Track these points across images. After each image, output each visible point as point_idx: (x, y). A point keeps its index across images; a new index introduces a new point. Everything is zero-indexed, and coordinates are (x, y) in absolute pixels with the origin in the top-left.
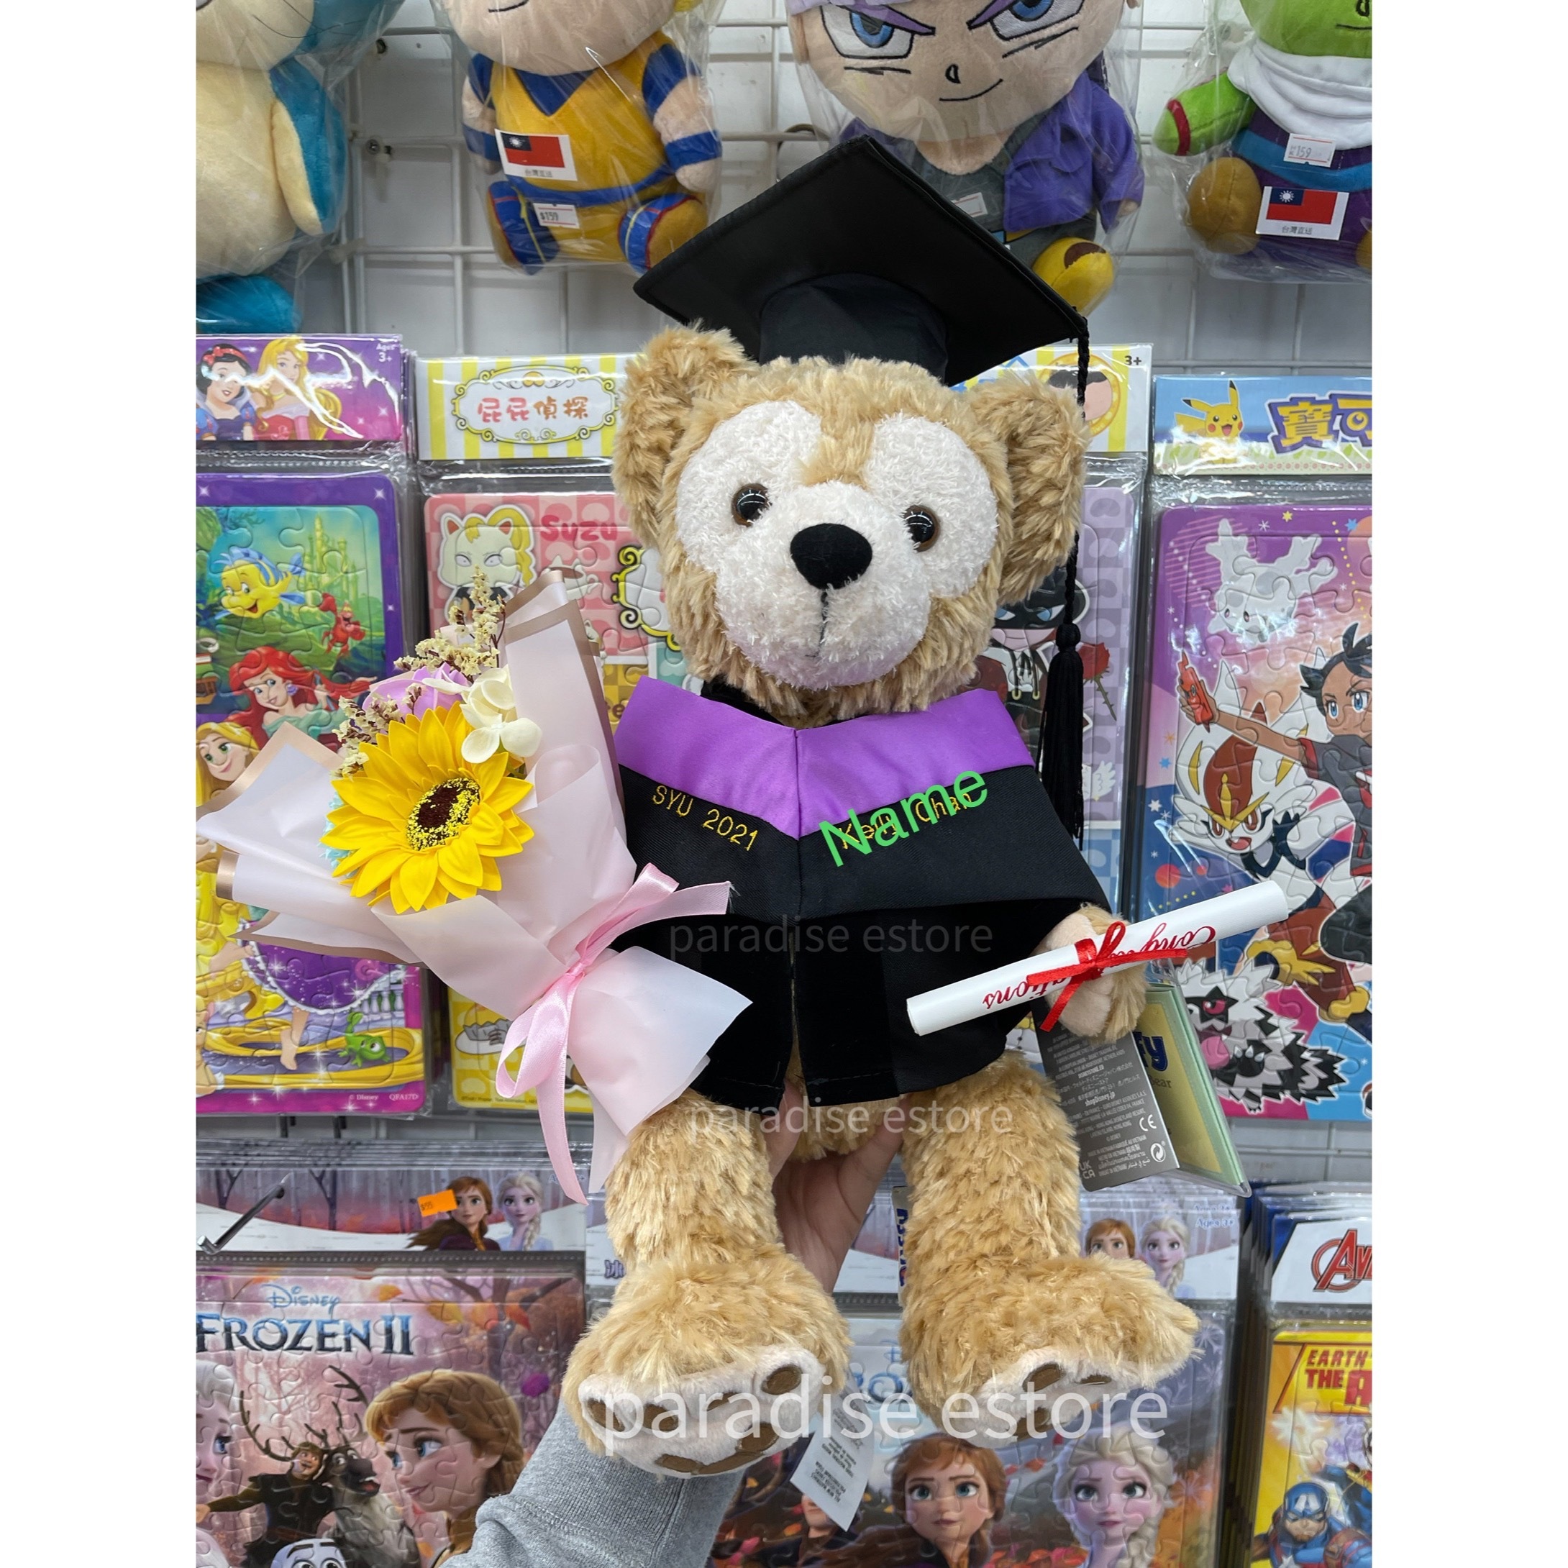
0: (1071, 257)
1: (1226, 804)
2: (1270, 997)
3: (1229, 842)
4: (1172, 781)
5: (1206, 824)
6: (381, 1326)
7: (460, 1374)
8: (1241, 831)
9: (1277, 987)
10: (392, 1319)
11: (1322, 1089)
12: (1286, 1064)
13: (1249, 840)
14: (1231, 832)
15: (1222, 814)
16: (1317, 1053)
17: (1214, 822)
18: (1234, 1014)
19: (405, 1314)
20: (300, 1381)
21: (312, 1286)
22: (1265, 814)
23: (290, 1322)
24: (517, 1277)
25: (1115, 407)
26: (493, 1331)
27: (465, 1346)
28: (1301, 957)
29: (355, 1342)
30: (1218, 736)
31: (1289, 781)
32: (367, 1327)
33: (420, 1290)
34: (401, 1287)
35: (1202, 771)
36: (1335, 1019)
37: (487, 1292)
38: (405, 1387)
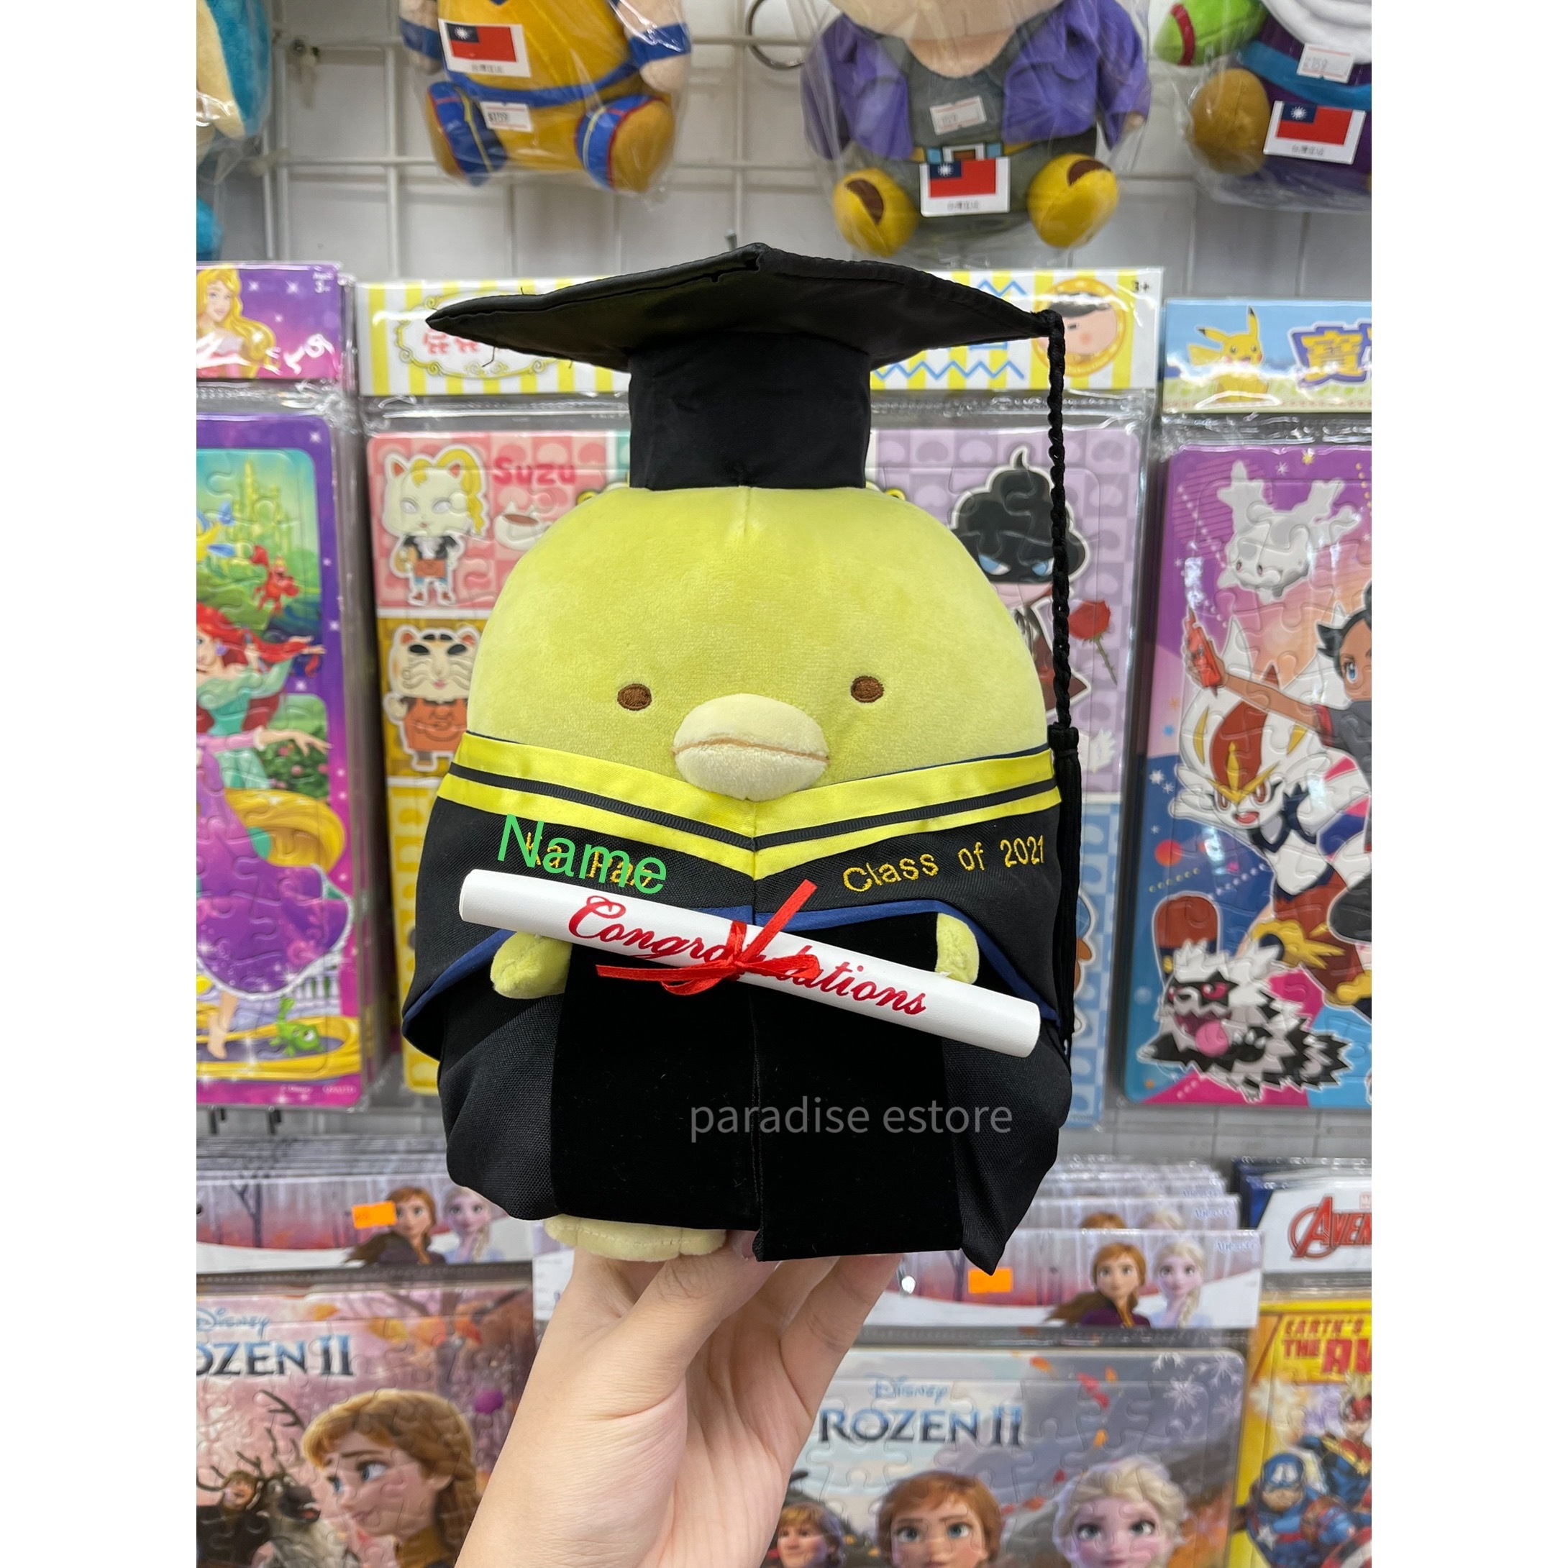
0: (1074, 175)
1: (1234, 775)
2: (1275, 982)
3: (1236, 816)
4: (1177, 751)
5: (1212, 796)
6: (318, 1347)
7: (406, 1393)
8: (1248, 804)
9: (1282, 969)
10: (329, 1339)
11: (1326, 1075)
12: (1288, 1050)
13: (1256, 814)
14: (1238, 804)
15: (1228, 785)
16: (1321, 1038)
17: (1220, 794)
18: (1235, 998)
19: (343, 1333)
20: (229, 1407)
21: (237, 1307)
22: (1275, 786)
23: (216, 1346)
24: (467, 1290)
25: (1120, 339)
26: (443, 1347)
27: (408, 1364)
28: (1309, 938)
29: (289, 1364)
30: (1228, 700)
31: (1301, 751)
32: (301, 1348)
33: (360, 1307)
34: (339, 1305)
35: (1208, 740)
36: (1341, 1002)
37: (434, 1307)
38: (347, 1410)
